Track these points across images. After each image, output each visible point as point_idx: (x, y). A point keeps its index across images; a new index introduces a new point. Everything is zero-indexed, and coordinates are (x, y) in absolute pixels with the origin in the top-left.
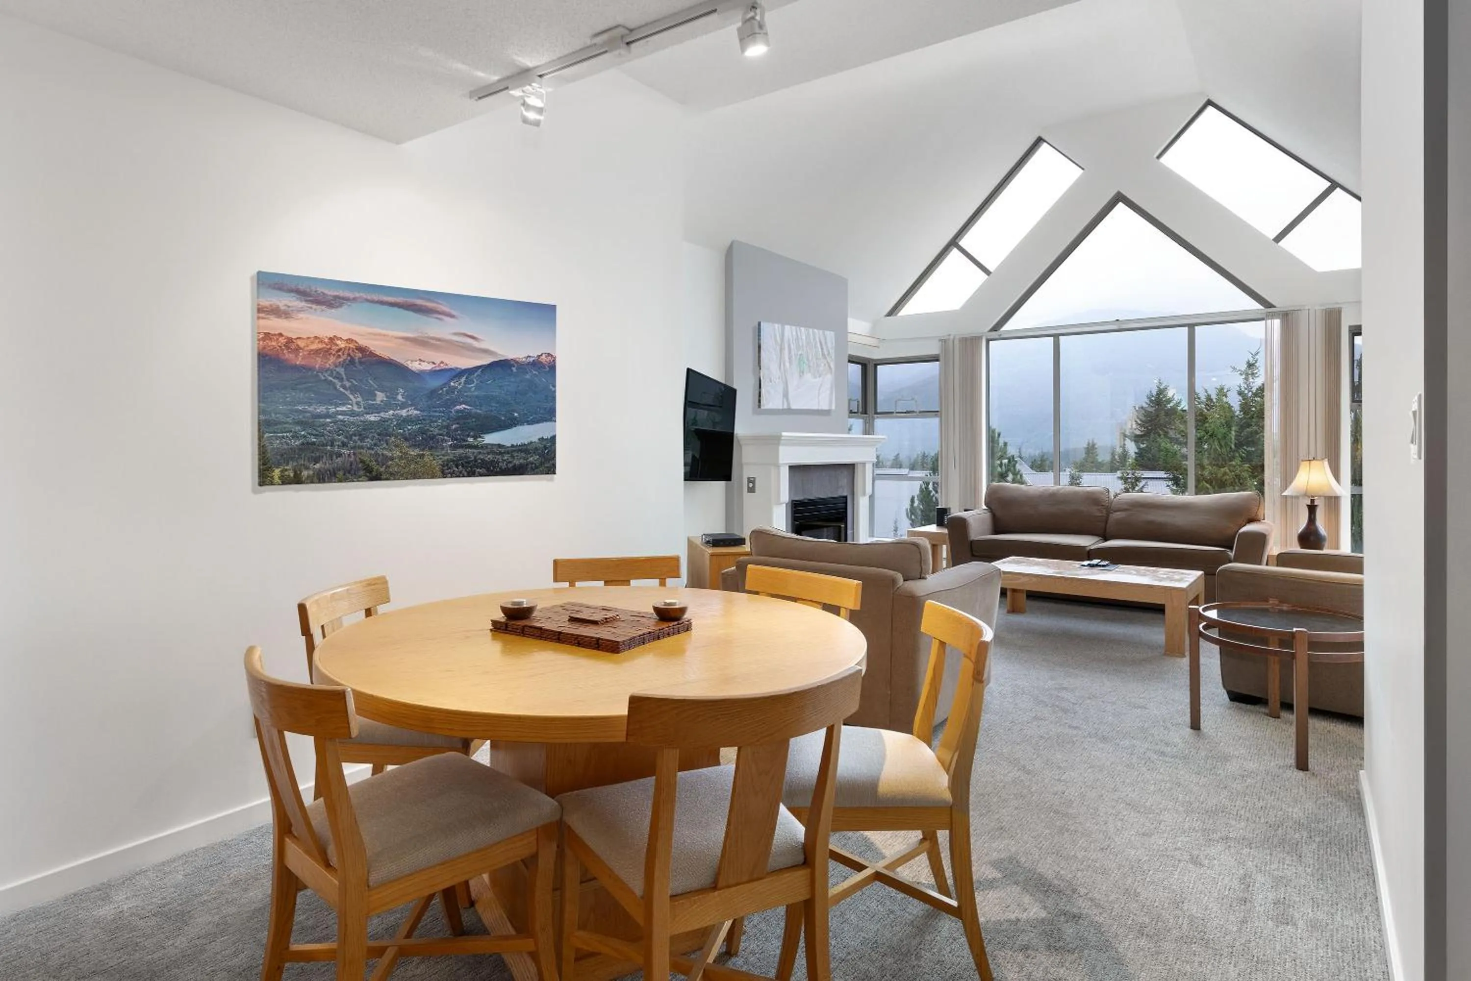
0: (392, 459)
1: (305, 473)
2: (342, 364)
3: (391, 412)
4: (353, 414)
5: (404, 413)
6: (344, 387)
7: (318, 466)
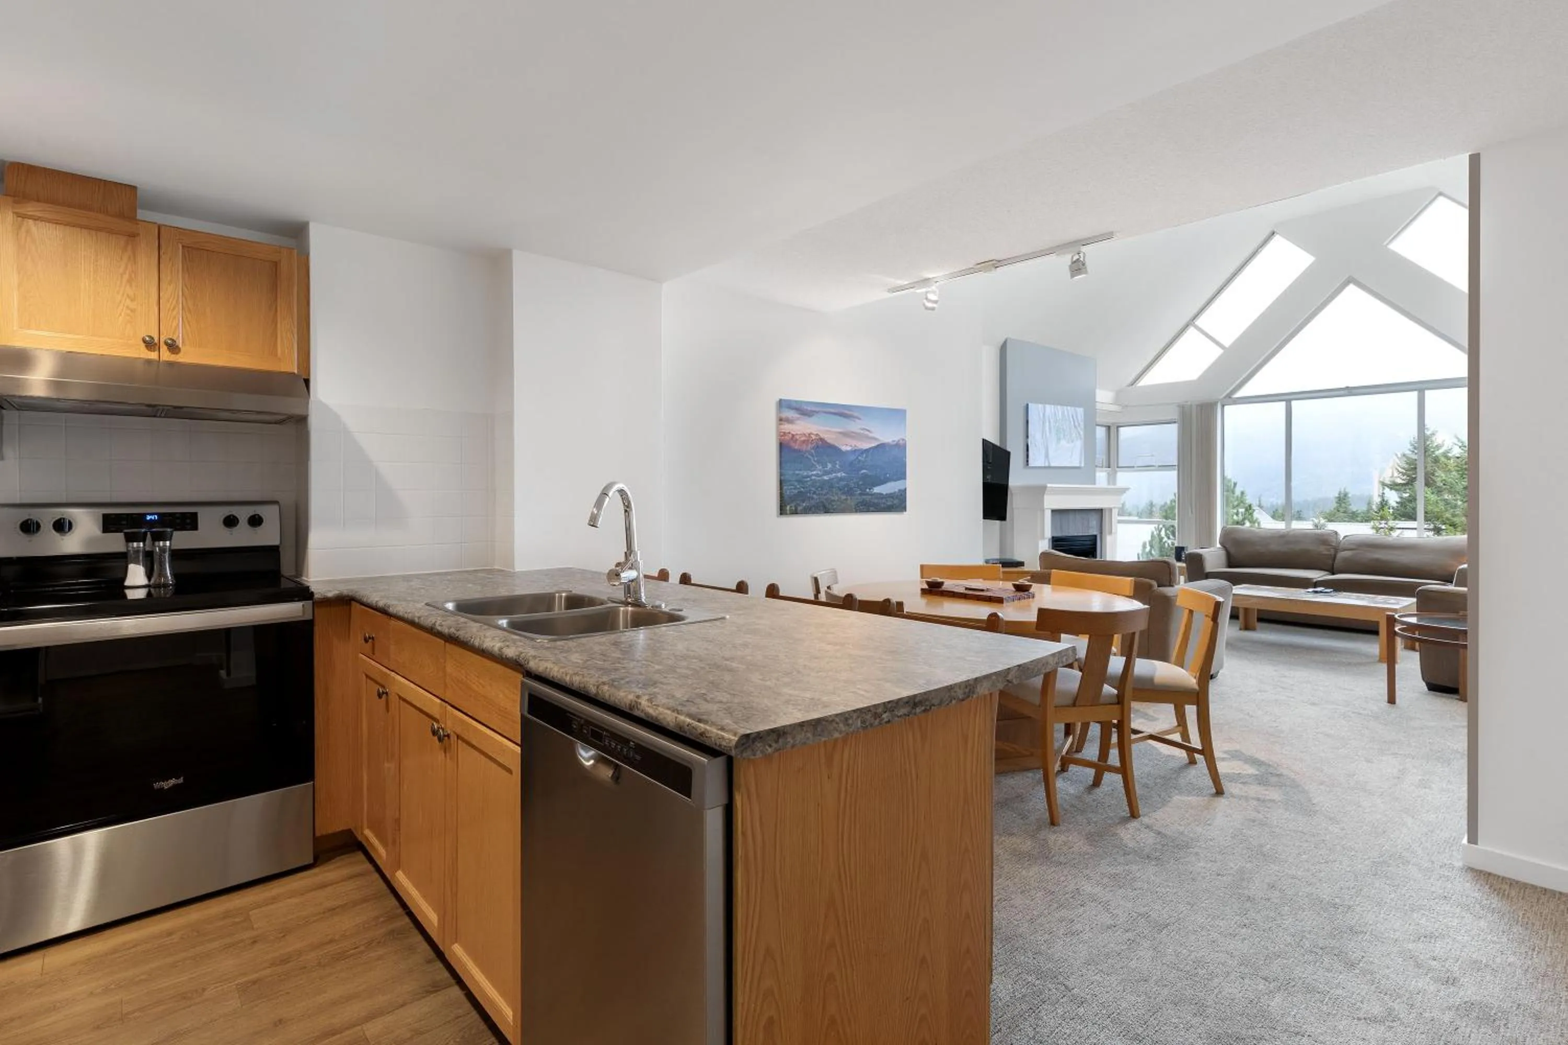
0: (834, 501)
1: (800, 508)
2: (813, 448)
3: (834, 475)
4: (817, 475)
5: (839, 475)
6: (815, 461)
7: (804, 505)
